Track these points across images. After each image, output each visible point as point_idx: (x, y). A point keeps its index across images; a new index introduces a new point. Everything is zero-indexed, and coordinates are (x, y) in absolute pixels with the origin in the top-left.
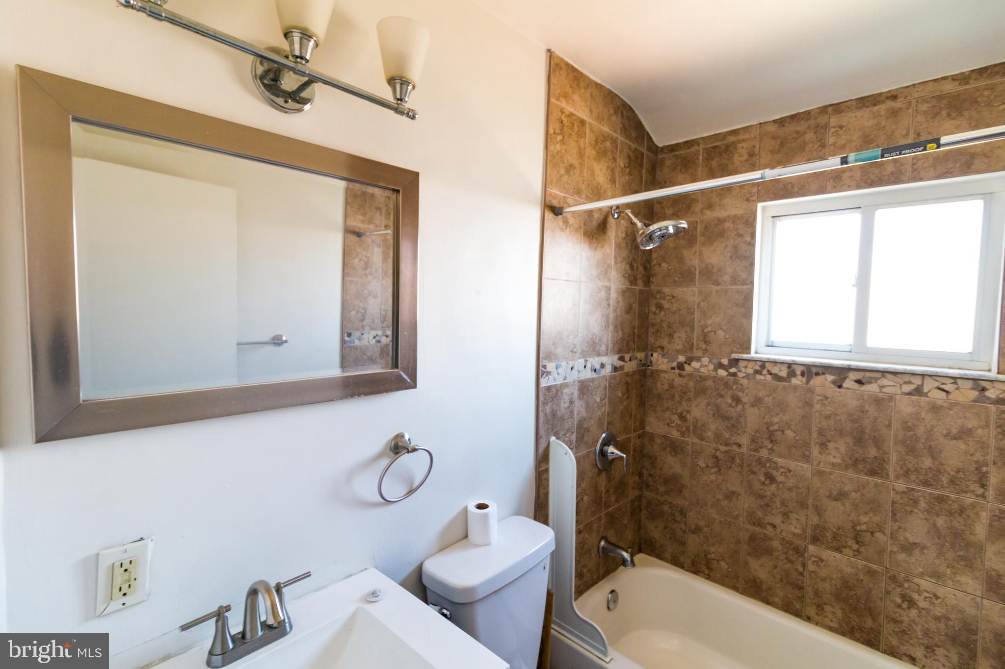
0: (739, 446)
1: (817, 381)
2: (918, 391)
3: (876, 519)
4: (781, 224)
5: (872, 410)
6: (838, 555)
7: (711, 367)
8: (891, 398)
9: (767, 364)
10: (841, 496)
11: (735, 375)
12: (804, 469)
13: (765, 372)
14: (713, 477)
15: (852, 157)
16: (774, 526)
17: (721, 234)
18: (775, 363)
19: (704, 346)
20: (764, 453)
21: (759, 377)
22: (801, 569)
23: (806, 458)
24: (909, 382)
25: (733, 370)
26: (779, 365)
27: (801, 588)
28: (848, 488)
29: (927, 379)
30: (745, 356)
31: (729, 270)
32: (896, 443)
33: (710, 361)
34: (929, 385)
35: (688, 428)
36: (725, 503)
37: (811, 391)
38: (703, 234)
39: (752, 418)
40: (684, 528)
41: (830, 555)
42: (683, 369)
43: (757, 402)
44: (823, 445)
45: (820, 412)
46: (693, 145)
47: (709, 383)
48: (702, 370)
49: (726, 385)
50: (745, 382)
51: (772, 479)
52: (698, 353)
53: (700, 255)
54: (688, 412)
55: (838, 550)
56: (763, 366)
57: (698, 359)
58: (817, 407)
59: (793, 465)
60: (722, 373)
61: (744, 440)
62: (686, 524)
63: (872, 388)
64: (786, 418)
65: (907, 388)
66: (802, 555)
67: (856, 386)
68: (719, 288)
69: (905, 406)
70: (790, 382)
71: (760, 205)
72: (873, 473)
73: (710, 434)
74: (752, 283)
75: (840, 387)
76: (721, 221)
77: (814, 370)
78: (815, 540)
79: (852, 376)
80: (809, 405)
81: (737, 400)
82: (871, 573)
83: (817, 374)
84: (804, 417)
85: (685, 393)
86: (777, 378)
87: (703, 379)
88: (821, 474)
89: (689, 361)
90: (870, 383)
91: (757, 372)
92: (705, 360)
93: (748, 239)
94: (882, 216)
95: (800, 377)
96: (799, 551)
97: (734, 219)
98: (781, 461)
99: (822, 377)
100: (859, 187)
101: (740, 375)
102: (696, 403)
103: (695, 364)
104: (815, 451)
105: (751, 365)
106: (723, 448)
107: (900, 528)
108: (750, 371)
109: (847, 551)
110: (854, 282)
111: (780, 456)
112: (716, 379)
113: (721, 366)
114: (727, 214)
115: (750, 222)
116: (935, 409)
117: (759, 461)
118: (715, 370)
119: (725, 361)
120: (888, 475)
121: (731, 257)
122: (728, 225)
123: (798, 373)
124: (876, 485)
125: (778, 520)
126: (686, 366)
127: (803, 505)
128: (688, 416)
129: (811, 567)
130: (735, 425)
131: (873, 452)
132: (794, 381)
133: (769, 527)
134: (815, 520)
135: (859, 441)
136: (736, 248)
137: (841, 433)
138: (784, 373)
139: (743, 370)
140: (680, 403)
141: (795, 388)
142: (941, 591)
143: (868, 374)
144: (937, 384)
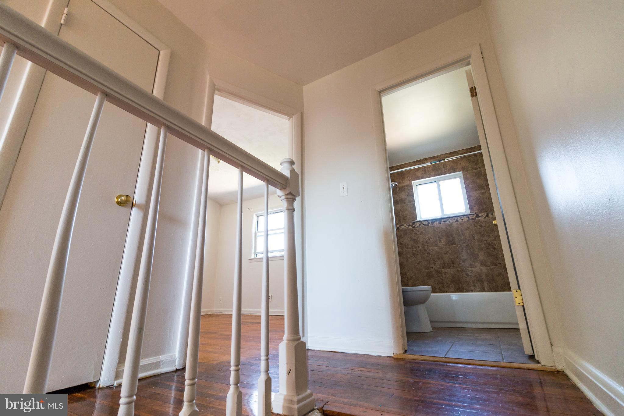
0: (419, 247)
1: (435, 224)
2: (457, 221)
3: (456, 256)
4: (418, 187)
5: (448, 228)
6: (450, 270)
7: (407, 226)
8: (452, 223)
9: (422, 222)
10: (447, 253)
11: (414, 227)
12: (436, 248)
13: (422, 224)
14: (413, 259)
15: (432, 162)
16: (432, 268)
17: (404, 190)
18: (424, 221)
19: (404, 221)
20: (426, 247)
21: (421, 226)
22: (441, 277)
23: (437, 245)
24: (455, 219)
25: (413, 226)
26: (425, 221)
27: (442, 283)
28: (448, 250)
29: (458, 217)
30: (416, 221)
31: (408, 199)
32: (455, 235)
33: (407, 225)
34: (459, 218)
35: (403, 246)
36: (418, 266)
37: (434, 227)
38: (399, 190)
39: (421, 238)
40: (407, 279)
41: (448, 270)
42: (399, 229)
43: (422, 233)
44: (440, 240)
45: (437, 231)
46: (392, 168)
47: (407, 231)
48: (405, 228)
49: (412, 231)
50: (417, 228)
51: (429, 254)
52: (403, 223)
53: (399, 196)
54: (402, 241)
55: (449, 268)
56: (421, 223)
57: (403, 225)
58: (436, 230)
59: (434, 248)
60: (410, 227)
61: (420, 245)
62: (407, 278)
63: (448, 222)
64: (429, 236)
65: (455, 221)
66: (441, 273)
67: (444, 223)
68: (405, 204)
69: (455, 225)
70: (429, 225)
71: (413, 182)
72: (452, 244)
73: (410, 246)
74: (414, 201)
75: (441, 224)
76: (403, 186)
77: (434, 221)
78: (443, 267)
79: (443, 220)
80: (434, 230)
81: (416, 234)
82: (458, 271)
83: (435, 222)
84: (434, 234)
85: (401, 236)
86: (425, 225)
87: (406, 230)
88: (441, 248)
89: (400, 226)
90: (447, 221)
91: (420, 225)
92: (405, 225)
93: (411, 190)
94: (442, 183)
95: (431, 224)
96: (440, 273)
97: (407, 186)
98: (430, 248)
99: (436, 222)
100: (435, 176)
101: (416, 227)
102: (404, 238)
103: (402, 227)
104: (438, 242)
105: (418, 223)
106: (414, 249)
107: (461, 256)
108: (418, 225)
109: (451, 267)
110: (438, 199)
111: (430, 247)
112: (409, 229)
113: (410, 225)
114: (404, 185)
115: (411, 186)
116: (461, 224)
117: (425, 250)
118: (408, 227)
119: (411, 224)
120: (456, 243)
121: (408, 195)
122: (406, 187)
123: (430, 222)
124: (454, 247)
125: (433, 266)
126: (400, 228)
127: (438, 259)
128: (403, 243)
129: (444, 276)
130: (416, 241)
131: (451, 239)
132: (430, 225)
133: (431, 269)
134: (442, 261)
135: (448, 237)
136: (408, 193)
137: (443, 236)
138: (427, 224)
139: (416, 225)
140: (400, 239)
141: (430, 227)
142: (473, 269)
143: (446, 219)
144: (460, 218)
